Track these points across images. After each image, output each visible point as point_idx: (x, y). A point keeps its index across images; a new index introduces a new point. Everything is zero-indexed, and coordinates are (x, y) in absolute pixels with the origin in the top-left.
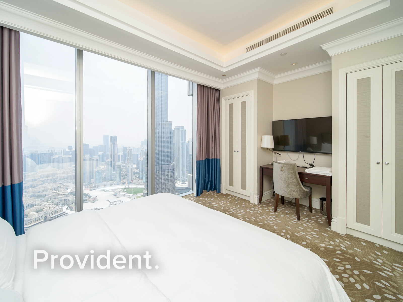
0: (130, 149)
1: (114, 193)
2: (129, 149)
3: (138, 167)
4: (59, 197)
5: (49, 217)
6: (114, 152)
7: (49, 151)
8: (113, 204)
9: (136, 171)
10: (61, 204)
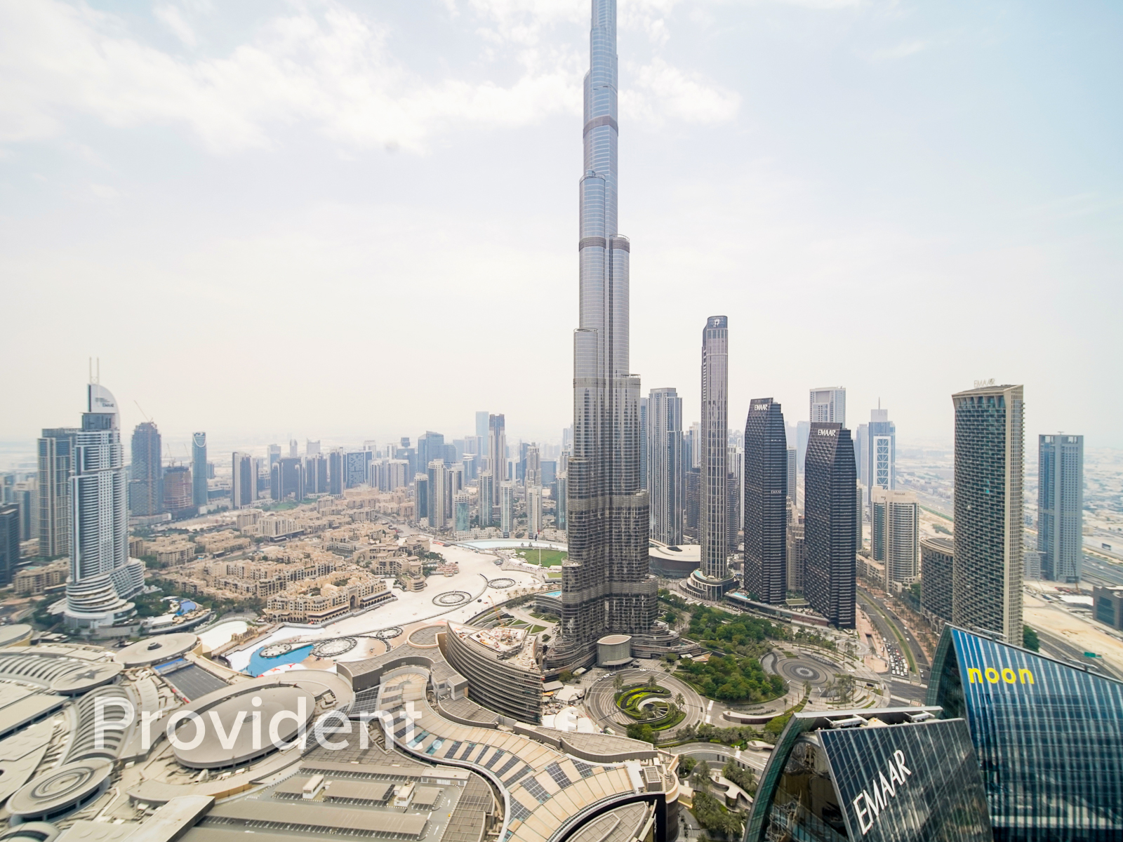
0: (536, 450)
1: (496, 558)
2: (533, 448)
3: (554, 497)
4: (379, 555)
5: (360, 599)
6: (497, 454)
7: (364, 448)
8: (492, 587)
9: (549, 506)
10: (385, 574)
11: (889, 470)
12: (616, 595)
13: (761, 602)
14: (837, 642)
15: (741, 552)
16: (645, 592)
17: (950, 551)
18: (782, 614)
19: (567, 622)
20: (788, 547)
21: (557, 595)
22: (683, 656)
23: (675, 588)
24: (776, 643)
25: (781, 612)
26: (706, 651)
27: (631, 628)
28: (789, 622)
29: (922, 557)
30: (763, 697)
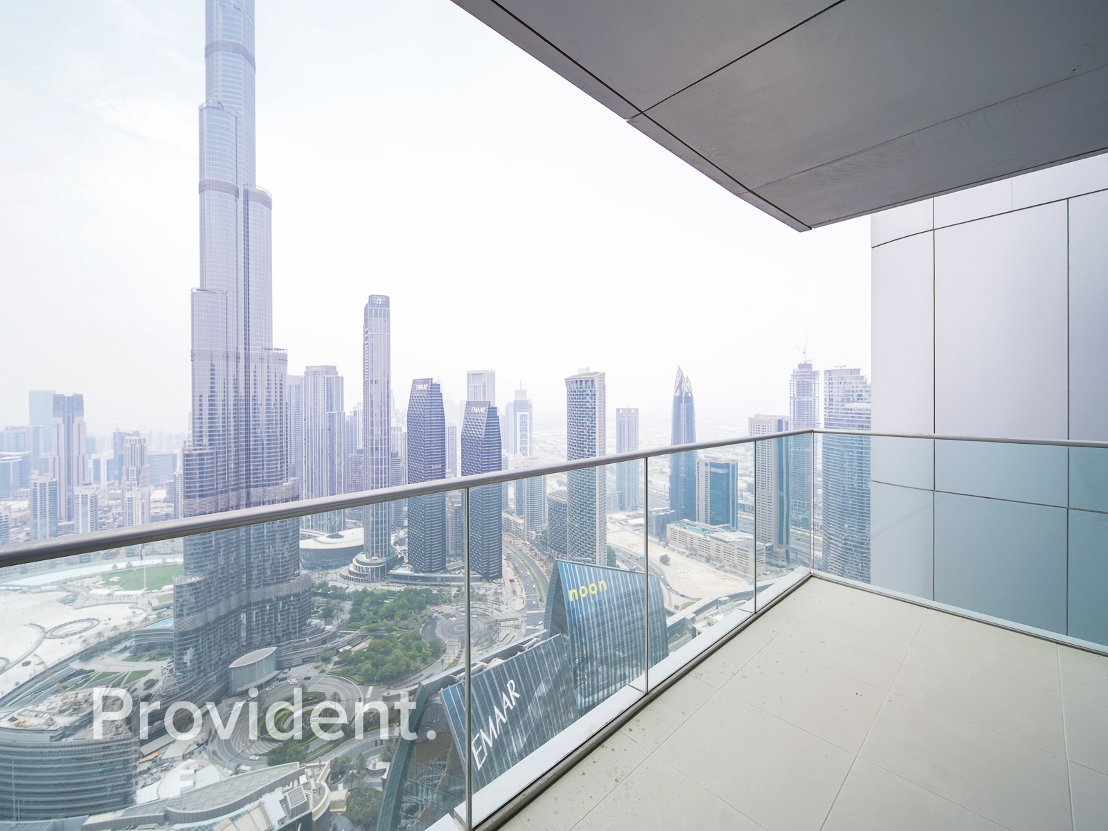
0: (140, 440)
1: (62, 594)
2: (134, 437)
3: (171, 499)
6: (69, 449)
8: (53, 638)
9: (164, 511)
11: (528, 440)
12: (256, 604)
13: (424, 572)
14: (487, 593)
15: (405, 527)
16: (295, 591)
17: (564, 500)
18: (442, 579)
19: (182, 654)
20: (449, 515)
21: (169, 624)
22: (341, 650)
23: (335, 578)
24: (436, 608)
25: (442, 578)
26: (367, 636)
27: (277, 637)
28: (449, 585)
29: (549, 507)
30: (422, 665)
